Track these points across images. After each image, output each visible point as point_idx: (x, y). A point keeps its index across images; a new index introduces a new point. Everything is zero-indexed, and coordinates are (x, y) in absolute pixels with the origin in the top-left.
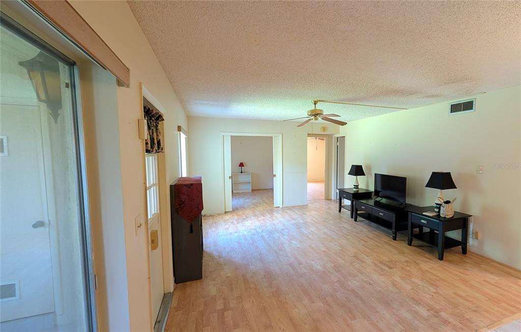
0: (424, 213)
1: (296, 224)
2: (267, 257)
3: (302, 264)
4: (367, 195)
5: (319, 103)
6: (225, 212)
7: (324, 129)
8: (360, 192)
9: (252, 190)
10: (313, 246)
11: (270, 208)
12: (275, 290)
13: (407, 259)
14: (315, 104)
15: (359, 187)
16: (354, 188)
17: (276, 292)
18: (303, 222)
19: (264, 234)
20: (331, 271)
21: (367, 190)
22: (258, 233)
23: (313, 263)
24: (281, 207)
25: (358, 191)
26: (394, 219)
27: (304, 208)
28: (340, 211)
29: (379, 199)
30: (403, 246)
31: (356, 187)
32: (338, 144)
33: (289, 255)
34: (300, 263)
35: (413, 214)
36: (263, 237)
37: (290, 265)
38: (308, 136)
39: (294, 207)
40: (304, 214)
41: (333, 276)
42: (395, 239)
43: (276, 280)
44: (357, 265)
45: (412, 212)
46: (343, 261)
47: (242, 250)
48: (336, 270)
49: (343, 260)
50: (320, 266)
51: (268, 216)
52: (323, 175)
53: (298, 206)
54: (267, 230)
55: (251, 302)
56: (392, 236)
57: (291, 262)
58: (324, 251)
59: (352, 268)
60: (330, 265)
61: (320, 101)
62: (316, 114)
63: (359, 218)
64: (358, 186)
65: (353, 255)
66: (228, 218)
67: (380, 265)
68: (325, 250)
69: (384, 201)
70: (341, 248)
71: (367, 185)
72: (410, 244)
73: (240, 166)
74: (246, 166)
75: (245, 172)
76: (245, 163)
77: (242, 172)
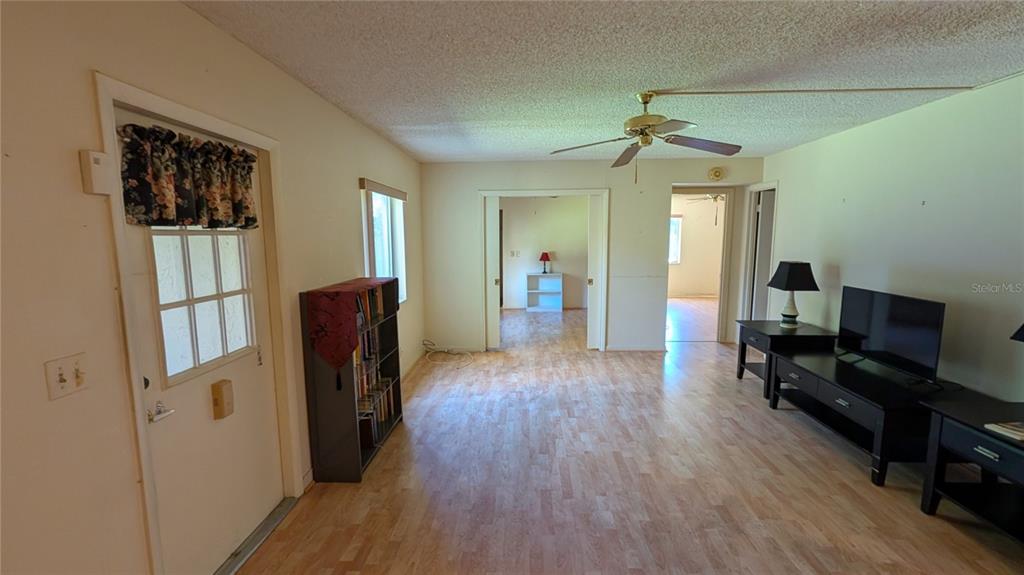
0: (988, 426)
1: (614, 394)
2: (506, 462)
3: (571, 497)
4: (818, 344)
5: (654, 99)
6: (487, 350)
7: (718, 173)
8: (799, 333)
9: (564, 309)
10: (626, 455)
11: (577, 350)
12: (474, 550)
13: (896, 557)
14: (646, 103)
15: (798, 319)
16: (784, 322)
17: (474, 554)
18: (634, 390)
19: (531, 407)
20: (635, 535)
21: (824, 330)
22: (521, 401)
23: (599, 499)
24: (602, 349)
25: (795, 330)
26: (880, 423)
27: (653, 359)
28: (740, 375)
29: (851, 358)
30: (901, 508)
31: (791, 319)
32: (760, 211)
33: (556, 466)
34: (568, 495)
35: (945, 419)
36: (526, 412)
37: (545, 494)
38: (674, 193)
39: (631, 353)
40: (646, 372)
41: (632, 551)
42: (879, 480)
43: (491, 523)
44: (716, 536)
45: (943, 416)
46: (680, 515)
47: (468, 434)
48: (646, 537)
49: (682, 511)
50: (613, 512)
51: (565, 366)
52: (715, 283)
53: (642, 352)
54: (544, 399)
55: (410, 563)
56: (870, 469)
57: (549, 485)
58: (643, 475)
59: (697, 541)
60: (639, 517)
61: (658, 93)
62: (643, 129)
63: (782, 403)
64: (795, 317)
65: (720, 503)
66: (485, 362)
67: (790, 554)
68: (648, 472)
69: (869, 365)
70: (692, 477)
71: (827, 317)
72: (930, 508)
73: (541, 260)
74: (555, 259)
75: (551, 272)
76: (553, 253)
77: (545, 272)
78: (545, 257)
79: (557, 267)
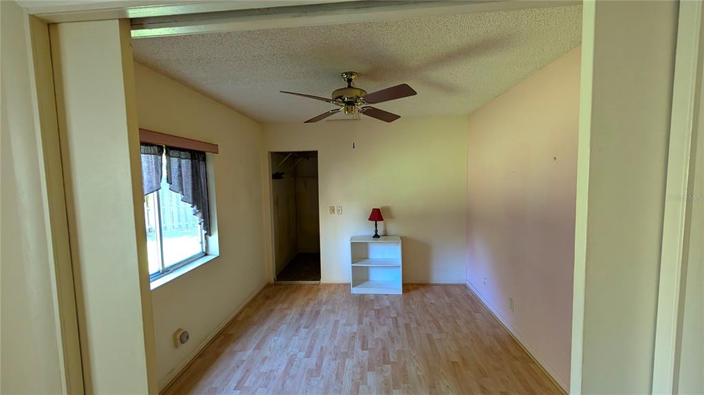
73: (370, 219)
74: (391, 217)
75: (385, 235)
76: (388, 209)
77: (376, 236)
78: (376, 215)
79: (393, 228)
